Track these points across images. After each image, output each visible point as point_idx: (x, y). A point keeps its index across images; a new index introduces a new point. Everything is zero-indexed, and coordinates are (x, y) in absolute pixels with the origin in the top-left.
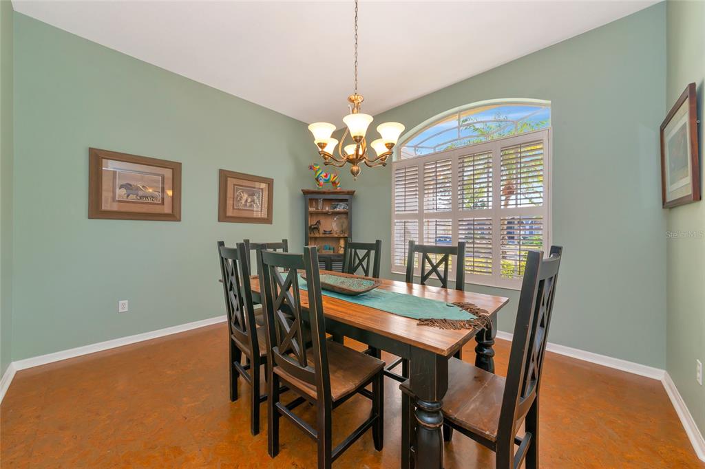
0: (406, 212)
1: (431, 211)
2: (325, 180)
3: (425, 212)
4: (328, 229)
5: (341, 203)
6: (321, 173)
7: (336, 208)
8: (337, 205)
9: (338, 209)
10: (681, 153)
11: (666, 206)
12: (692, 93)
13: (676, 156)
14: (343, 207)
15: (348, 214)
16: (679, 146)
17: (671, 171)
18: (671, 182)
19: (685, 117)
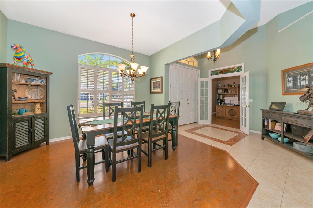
0: (88, 89)
1: (102, 90)
2: (27, 60)
4: (23, 97)
5: (37, 79)
6: (23, 55)
7: (33, 81)
8: (33, 79)
9: (35, 83)
10: (158, 85)
11: (151, 93)
12: (162, 77)
13: (156, 85)
14: (40, 82)
15: (46, 87)
16: (157, 84)
17: (153, 87)
18: (153, 89)
19: (160, 80)
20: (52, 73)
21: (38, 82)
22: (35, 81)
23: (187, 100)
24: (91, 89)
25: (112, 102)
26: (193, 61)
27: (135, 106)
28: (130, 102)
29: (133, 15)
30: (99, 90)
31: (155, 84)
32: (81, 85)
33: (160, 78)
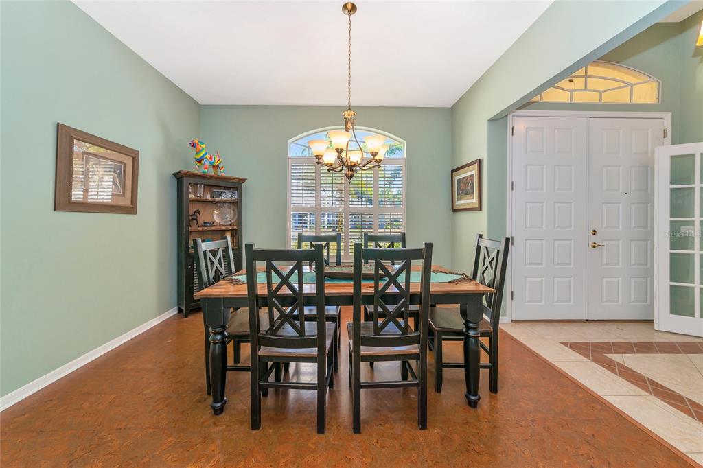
0: (304, 206)
2: (210, 162)
3: (322, 206)
4: (208, 221)
5: (226, 191)
6: (205, 154)
7: (220, 195)
8: (222, 192)
9: (223, 198)
10: (469, 188)
11: (454, 210)
12: (480, 162)
13: (464, 188)
14: (230, 196)
15: (237, 205)
16: (467, 184)
17: (459, 194)
18: (458, 200)
19: (473, 171)
20: (244, 180)
21: (227, 196)
22: (224, 195)
23: (594, 232)
24: (309, 206)
25: (321, 234)
26: (629, 84)
27: (377, 245)
28: (363, 234)
29: (349, 6)
30: (326, 206)
31: (462, 185)
32: (293, 198)
33: (473, 166)
